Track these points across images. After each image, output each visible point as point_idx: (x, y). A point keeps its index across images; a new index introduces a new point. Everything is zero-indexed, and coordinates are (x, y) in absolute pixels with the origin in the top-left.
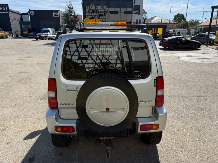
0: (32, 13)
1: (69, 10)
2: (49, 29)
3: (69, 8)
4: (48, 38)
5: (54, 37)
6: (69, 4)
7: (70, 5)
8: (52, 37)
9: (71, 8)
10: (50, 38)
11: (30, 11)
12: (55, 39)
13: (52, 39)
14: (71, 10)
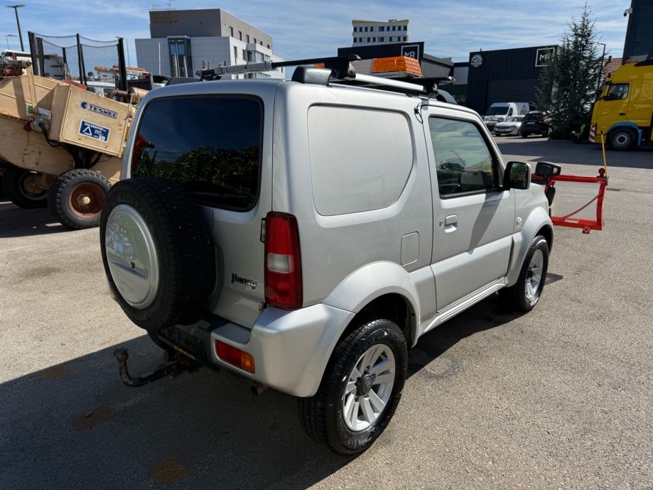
0: (476, 61)
1: (575, 43)
2: (512, 105)
3: (575, 34)
4: (497, 129)
5: (515, 127)
6: (579, 24)
7: (584, 26)
8: (508, 127)
9: (583, 34)
10: (500, 130)
11: (472, 55)
12: (516, 133)
13: (509, 135)
14: (583, 42)
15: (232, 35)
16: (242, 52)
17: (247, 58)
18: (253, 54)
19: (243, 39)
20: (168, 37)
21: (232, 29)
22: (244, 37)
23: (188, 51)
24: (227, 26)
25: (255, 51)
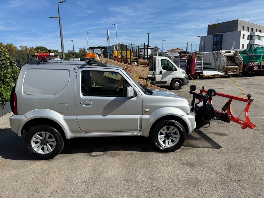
15: (244, 30)
16: (247, 36)
17: (250, 38)
18: (253, 37)
19: (249, 30)
20: (213, 34)
21: (244, 27)
22: (250, 30)
23: (221, 39)
24: (241, 26)
25: (255, 35)
